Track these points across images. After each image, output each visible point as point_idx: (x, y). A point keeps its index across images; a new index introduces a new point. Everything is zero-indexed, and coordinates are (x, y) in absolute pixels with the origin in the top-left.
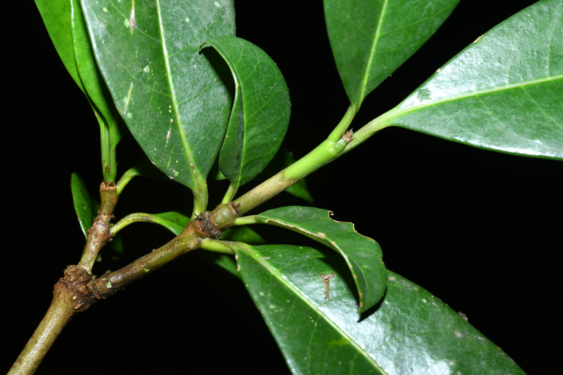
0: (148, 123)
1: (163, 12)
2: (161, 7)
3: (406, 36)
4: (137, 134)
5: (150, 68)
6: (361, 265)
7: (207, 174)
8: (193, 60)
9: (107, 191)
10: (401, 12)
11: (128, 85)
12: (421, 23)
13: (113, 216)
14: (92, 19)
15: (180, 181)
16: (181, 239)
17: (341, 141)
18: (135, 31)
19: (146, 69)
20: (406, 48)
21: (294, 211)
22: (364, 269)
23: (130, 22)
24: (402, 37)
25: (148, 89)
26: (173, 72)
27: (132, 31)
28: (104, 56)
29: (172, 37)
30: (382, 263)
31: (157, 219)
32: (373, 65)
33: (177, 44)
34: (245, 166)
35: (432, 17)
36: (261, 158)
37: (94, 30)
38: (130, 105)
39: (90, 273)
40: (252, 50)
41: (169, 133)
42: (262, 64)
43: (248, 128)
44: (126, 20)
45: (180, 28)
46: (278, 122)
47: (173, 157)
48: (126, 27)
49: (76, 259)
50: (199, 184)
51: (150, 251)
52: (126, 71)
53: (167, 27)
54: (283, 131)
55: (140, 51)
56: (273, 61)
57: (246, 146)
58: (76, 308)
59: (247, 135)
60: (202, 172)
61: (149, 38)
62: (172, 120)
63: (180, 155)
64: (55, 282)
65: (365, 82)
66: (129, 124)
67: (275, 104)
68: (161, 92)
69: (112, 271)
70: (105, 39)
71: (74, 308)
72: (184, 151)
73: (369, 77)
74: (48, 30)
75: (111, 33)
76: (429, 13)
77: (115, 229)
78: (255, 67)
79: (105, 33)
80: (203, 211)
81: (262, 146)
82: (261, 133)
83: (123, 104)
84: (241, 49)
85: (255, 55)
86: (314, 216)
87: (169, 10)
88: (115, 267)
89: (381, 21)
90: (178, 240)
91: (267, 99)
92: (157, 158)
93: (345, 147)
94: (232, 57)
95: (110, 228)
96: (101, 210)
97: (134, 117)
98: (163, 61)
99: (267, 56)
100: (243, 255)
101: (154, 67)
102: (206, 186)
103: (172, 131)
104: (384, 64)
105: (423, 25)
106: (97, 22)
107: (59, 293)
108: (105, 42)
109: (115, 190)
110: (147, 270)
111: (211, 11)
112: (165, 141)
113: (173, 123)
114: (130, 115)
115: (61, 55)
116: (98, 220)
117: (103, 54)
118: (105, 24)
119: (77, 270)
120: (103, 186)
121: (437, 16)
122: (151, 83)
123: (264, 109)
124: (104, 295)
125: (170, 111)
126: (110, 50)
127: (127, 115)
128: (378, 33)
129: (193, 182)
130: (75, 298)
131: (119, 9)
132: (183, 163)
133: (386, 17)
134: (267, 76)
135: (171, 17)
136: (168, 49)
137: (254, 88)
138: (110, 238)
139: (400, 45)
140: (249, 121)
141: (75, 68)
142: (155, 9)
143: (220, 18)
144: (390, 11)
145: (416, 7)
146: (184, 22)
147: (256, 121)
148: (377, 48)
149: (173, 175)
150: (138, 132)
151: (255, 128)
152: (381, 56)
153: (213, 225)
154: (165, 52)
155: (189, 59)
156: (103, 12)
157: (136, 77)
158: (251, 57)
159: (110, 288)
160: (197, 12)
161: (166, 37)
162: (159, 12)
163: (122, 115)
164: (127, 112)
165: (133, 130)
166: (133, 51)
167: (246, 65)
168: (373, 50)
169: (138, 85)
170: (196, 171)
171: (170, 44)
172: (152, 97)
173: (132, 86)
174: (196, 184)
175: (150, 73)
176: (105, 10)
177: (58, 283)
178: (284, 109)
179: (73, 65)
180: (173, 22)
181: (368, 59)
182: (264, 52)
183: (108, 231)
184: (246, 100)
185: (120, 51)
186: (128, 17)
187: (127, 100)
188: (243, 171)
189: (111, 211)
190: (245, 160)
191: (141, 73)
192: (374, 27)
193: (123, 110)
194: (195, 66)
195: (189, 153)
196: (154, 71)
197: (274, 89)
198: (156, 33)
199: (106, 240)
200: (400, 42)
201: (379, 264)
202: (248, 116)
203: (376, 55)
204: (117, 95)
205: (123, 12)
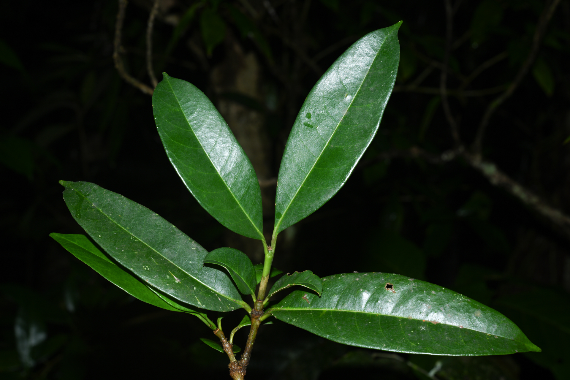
0: (211, 303)
1: (182, 267)
2: (180, 267)
3: (255, 207)
4: (211, 309)
5: (195, 287)
6: (308, 282)
7: (241, 299)
8: (204, 272)
9: (218, 332)
10: (247, 203)
11: (195, 298)
12: (255, 199)
13: (226, 338)
14: (167, 291)
15: (236, 309)
16: (253, 325)
17: (270, 252)
18: (181, 281)
19: (195, 288)
20: (259, 210)
21: (277, 284)
22: (310, 282)
23: (177, 281)
24: (254, 208)
25: (201, 293)
26: (202, 281)
27: (180, 283)
28: (181, 297)
29: (191, 271)
30: (314, 275)
31: (240, 326)
32: (255, 224)
33: (195, 272)
34: (250, 286)
35: (256, 194)
36: (252, 278)
37: (171, 293)
38: (201, 303)
39: (236, 361)
40: (219, 251)
41: (219, 299)
42: (225, 252)
43: (240, 274)
44: (175, 281)
45: (191, 267)
46: (247, 263)
47: (227, 304)
48: (178, 283)
49: (229, 361)
50: (242, 304)
51: (248, 337)
52: (190, 295)
53: (187, 270)
54: (251, 264)
55: (188, 285)
56: (228, 248)
57: (244, 280)
58: (243, 375)
59: (242, 277)
60: (239, 300)
61: (186, 279)
62: (216, 295)
63: (228, 302)
64: (229, 373)
65: (258, 230)
66: (206, 308)
67: (241, 259)
68: (205, 290)
69: (242, 354)
70: (176, 293)
71: (242, 376)
72: (229, 299)
73: (258, 228)
74: (156, 306)
75: (176, 289)
76: (254, 195)
77: (231, 341)
78: (224, 255)
79: (174, 291)
80: (251, 310)
81: (249, 275)
82: (245, 272)
83: (199, 305)
84: (215, 254)
85: (221, 251)
86: (284, 280)
87: (183, 265)
88: (242, 352)
89: (244, 211)
90: (253, 326)
91: (237, 261)
92: (223, 309)
93: (272, 252)
94: (215, 260)
95: (229, 342)
96: (221, 340)
97: (206, 305)
98: (197, 281)
99: (224, 248)
100: (274, 312)
101: (196, 286)
102: (245, 302)
103: (219, 298)
104: (258, 220)
105: (256, 199)
106: (169, 291)
107: (234, 376)
108: (177, 293)
109: (220, 330)
110: (252, 344)
111: (194, 252)
112: (220, 302)
113: (217, 295)
114: (204, 306)
115: (166, 309)
116: (223, 344)
117: (180, 297)
118: (172, 289)
119: (232, 363)
120: (215, 332)
121: (257, 192)
122: (200, 290)
123: (239, 264)
124: (247, 363)
125: (213, 293)
126: (180, 294)
127: (204, 307)
128: (247, 215)
129: (240, 305)
130: (239, 372)
131: (171, 280)
132: (232, 303)
133: (245, 209)
134: (230, 254)
135: (185, 267)
136: (194, 276)
137: (230, 262)
138: (232, 345)
139: (256, 211)
140: (238, 272)
141: (173, 308)
142: (179, 269)
143: (199, 252)
144: (244, 206)
145: (249, 197)
146: (190, 264)
147: (240, 270)
148: (251, 219)
149: (232, 309)
150: (211, 308)
151: (242, 272)
152: (255, 219)
153: (258, 311)
154: (195, 278)
155: (202, 273)
156: (168, 286)
157: (194, 294)
158: (221, 253)
159: (247, 359)
160: (191, 257)
161: (190, 273)
162: (181, 269)
163: (202, 308)
164: (203, 306)
165: (209, 309)
166: (186, 287)
167: (221, 257)
168: (251, 220)
169: (197, 295)
170: (237, 301)
171: (193, 274)
172: (204, 294)
173: (196, 297)
174: (241, 305)
175: (197, 288)
176: (168, 285)
177: (230, 373)
178: (245, 258)
179: (172, 307)
180: (187, 267)
181: (252, 224)
182: (223, 248)
183: (230, 344)
184: (231, 267)
185: (183, 291)
186: (175, 280)
187: (199, 303)
188: (251, 288)
189: (224, 338)
190: (248, 284)
191: (195, 291)
192: (245, 215)
193: (201, 306)
194: (206, 273)
195: (231, 298)
196: (197, 286)
197: (236, 256)
198: (187, 276)
199: (232, 347)
200: (255, 210)
201: (313, 276)
202: (236, 271)
203: (253, 220)
204: (195, 304)
205: (172, 280)
